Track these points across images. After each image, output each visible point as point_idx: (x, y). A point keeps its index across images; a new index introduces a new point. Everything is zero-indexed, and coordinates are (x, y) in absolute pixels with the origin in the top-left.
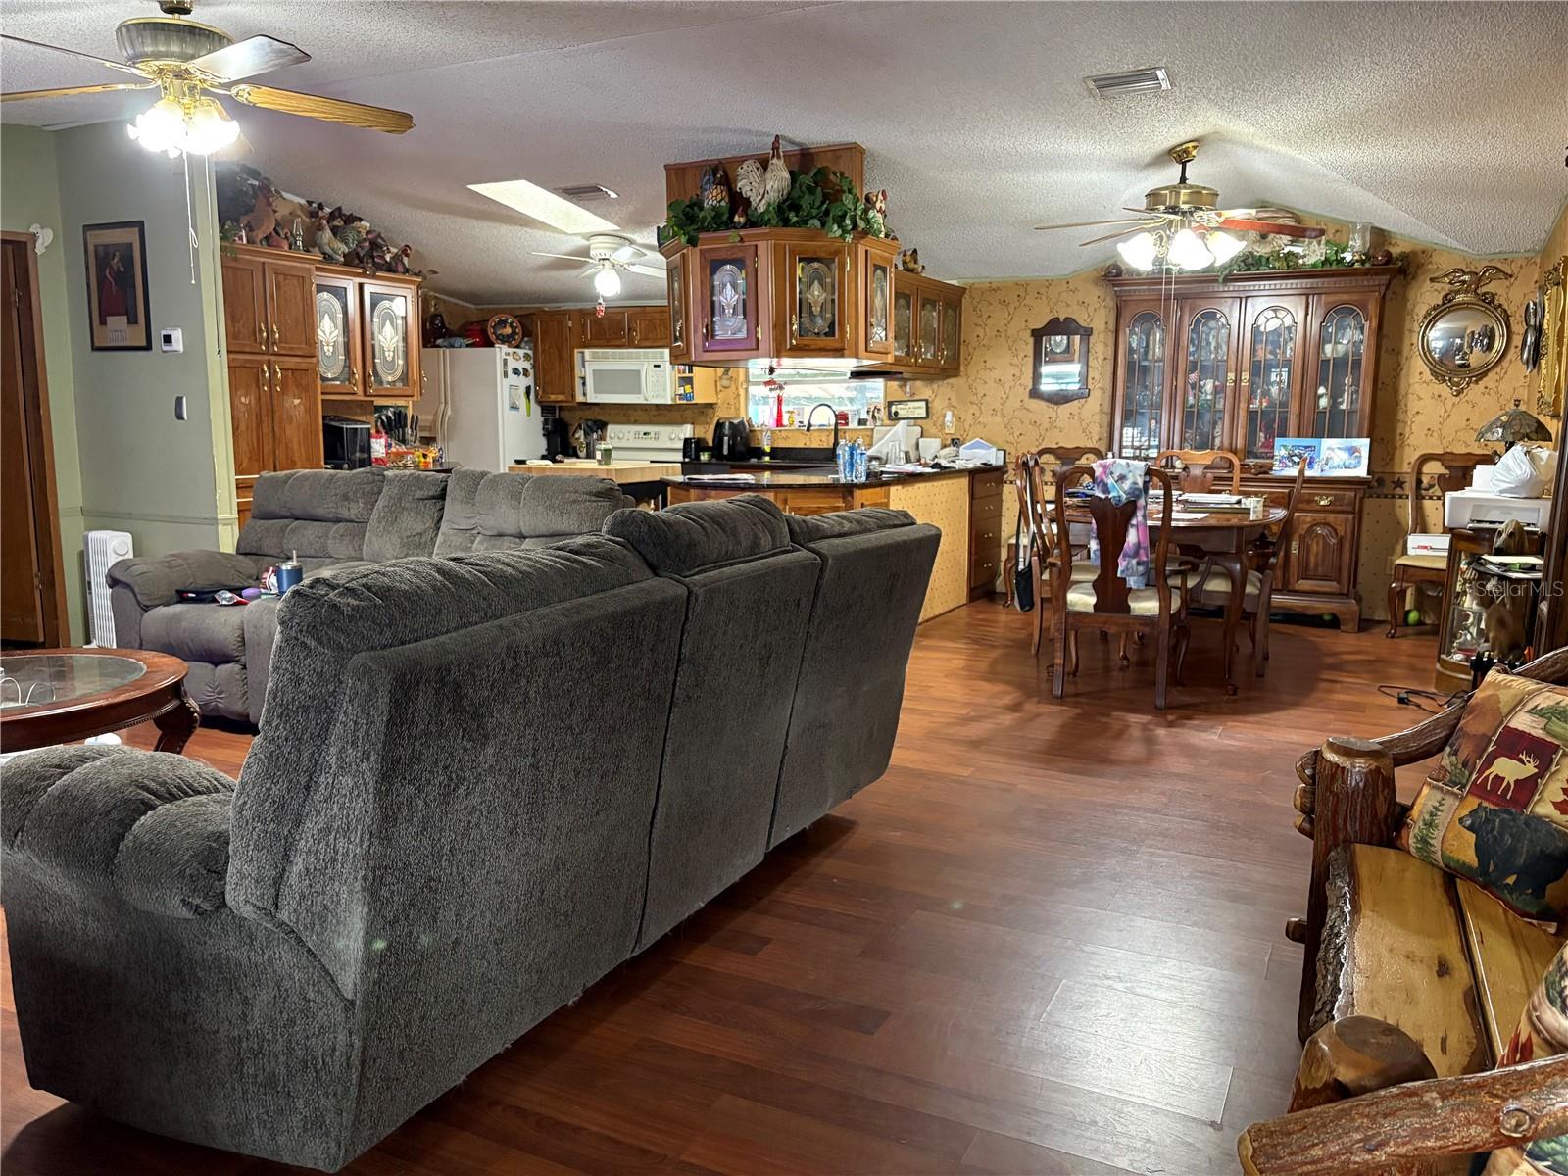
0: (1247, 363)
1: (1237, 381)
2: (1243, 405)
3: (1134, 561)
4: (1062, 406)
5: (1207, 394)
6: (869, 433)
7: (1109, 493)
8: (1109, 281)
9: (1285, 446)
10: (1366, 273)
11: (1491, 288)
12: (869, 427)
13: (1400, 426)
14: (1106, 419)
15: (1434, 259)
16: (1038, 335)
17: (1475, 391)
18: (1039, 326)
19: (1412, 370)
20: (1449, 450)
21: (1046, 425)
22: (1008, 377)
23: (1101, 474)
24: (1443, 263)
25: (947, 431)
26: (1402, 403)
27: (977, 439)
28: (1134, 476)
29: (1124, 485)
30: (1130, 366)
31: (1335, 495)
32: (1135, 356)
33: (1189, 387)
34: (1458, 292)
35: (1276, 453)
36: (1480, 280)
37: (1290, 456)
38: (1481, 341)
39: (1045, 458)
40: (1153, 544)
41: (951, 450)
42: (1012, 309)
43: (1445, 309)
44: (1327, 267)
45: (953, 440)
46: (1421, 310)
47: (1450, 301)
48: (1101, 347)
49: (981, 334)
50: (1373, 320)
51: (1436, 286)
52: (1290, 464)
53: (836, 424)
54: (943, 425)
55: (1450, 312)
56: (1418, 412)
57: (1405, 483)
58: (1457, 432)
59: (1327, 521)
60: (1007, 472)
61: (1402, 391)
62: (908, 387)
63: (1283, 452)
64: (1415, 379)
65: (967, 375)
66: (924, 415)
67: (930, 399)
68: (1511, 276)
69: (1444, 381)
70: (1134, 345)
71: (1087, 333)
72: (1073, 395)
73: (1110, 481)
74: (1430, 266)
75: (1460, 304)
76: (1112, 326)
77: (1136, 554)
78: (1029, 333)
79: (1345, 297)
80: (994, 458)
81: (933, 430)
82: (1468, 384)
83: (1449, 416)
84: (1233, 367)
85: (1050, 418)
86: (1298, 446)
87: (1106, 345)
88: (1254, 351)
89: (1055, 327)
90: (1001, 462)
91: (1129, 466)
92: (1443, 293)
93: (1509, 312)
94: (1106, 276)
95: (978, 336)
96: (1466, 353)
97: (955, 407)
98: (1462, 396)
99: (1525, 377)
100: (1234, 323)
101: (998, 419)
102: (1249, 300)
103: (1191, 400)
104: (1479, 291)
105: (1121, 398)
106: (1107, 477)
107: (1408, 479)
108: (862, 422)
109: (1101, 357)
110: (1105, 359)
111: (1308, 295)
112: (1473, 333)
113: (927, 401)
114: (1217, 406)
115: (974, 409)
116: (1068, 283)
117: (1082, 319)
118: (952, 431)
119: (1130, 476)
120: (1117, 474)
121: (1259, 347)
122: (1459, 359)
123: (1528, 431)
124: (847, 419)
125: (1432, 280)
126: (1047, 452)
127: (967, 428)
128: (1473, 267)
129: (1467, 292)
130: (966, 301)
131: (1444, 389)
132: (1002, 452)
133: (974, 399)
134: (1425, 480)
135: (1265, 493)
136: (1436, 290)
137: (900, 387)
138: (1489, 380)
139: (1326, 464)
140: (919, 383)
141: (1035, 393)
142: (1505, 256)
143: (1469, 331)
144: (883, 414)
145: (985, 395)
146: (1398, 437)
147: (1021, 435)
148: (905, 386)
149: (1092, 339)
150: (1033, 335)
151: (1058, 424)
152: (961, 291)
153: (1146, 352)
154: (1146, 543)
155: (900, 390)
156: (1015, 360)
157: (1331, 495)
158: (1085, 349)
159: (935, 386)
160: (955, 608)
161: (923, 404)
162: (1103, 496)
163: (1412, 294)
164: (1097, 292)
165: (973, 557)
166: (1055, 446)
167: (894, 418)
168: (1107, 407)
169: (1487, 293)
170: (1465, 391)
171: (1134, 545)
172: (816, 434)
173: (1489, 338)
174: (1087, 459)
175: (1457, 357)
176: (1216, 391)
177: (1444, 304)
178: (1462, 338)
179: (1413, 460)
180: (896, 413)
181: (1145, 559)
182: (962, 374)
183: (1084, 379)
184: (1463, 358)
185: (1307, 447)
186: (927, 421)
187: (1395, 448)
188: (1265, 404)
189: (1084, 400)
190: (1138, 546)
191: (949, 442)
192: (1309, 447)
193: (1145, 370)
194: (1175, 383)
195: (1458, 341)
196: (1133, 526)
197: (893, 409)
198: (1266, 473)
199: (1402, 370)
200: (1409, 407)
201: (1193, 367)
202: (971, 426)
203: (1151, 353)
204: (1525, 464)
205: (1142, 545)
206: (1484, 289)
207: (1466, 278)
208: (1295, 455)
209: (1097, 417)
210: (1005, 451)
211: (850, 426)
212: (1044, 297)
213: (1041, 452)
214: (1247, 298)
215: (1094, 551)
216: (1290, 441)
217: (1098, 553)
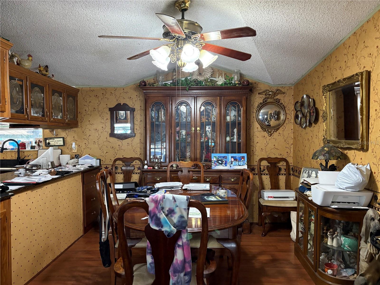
0: (198, 123)
1: (196, 130)
2: (198, 140)
3: (182, 275)
4: (124, 140)
5: (183, 136)
6: (36, 153)
7: (162, 227)
8: (141, 88)
9: (215, 157)
10: (241, 88)
11: (278, 97)
12: (36, 150)
13: (252, 147)
14: (143, 146)
15: (259, 86)
16: (112, 110)
17: (276, 135)
18: (112, 106)
19: (254, 126)
20: (269, 157)
21: (117, 148)
22: (99, 127)
23: (154, 209)
24: (262, 88)
25: (73, 151)
26: (252, 139)
27: (87, 155)
28: (181, 211)
29: (173, 218)
30: (152, 124)
31: (236, 177)
32: (154, 120)
33: (176, 133)
34: (268, 98)
35: (212, 160)
36: (275, 94)
37: (218, 161)
38: (275, 117)
39: (118, 162)
40: (194, 259)
41: (75, 160)
42: (100, 99)
43: (264, 104)
44: (226, 86)
45: (76, 155)
46: (256, 104)
47: (266, 101)
48: (139, 116)
49: (87, 109)
50: (244, 107)
51: (261, 96)
52: (218, 164)
53: (19, 149)
54: (71, 149)
55: (266, 105)
56: (257, 142)
57: (255, 169)
58: (271, 150)
59: (235, 188)
60: (102, 169)
61: (252, 135)
62: (54, 132)
63: (215, 159)
64: (255, 130)
65: (81, 127)
66: (62, 144)
67: (65, 137)
68: (285, 93)
69: (266, 131)
70: (153, 115)
71: (133, 110)
72: (128, 136)
73: (162, 216)
74: (258, 88)
75: (269, 103)
76: (143, 107)
77: (184, 268)
78: (108, 109)
79: (233, 98)
80: (95, 163)
81: (67, 151)
82: (274, 132)
83: (268, 144)
84: (193, 125)
85: (119, 145)
86: (220, 157)
87: (141, 116)
88: (201, 118)
89: (120, 107)
90: (98, 165)
91: (175, 201)
92: (263, 99)
93: (285, 106)
94: (139, 86)
95: (86, 110)
96: (269, 121)
97: (77, 141)
98: (272, 136)
99: (292, 129)
100: (193, 107)
101: (96, 146)
102: (198, 98)
103: (177, 138)
104: (274, 98)
105: (149, 138)
106: (159, 212)
107: (256, 167)
108: (33, 147)
109: (139, 120)
110: (141, 121)
111: (220, 97)
112: (271, 113)
113: (63, 138)
114: (188, 141)
115: (85, 141)
116: (123, 89)
117: (130, 104)
118: (76, 151)
119: (177, 210)
120: (167, 209)
121: (202, 117)
122: (267, 123)
123: (339, 155)
124: (25, 146)
125: (259, 94)
126: (118, 160)
127: (83, 150)
128: (272, 89)
129: (271, 98)
130: (79, 94)
131: (265, 134)
132: (99, 160)
133: (85, 137)
134: (262, 168)
135: (210, 177)
136: (260, 97)
137: (51, 132)
138: (280, 130)
139: (232, 164)
140: (59, 130)
141: (112, 135)
142: (282, 86)
143: (269, 113)
144: (42, 144)
145: (90, 135)
146: (252, 152)
147: (107, 152)
148: (53, 131)
149: (135, 113)
150: (109, 110)
151: (122, 148)
152: (77, 91)
153: (158, 118)
154: (189, 259)
155: (51, 133)
156: (103, 121)
157: (235, 177)
158: (132, 117)
159: (67, 131)
160: (75, 241)
161: (62, 139)
162: (157, 228)
163: (252, 98)
164: (136, 93)
165: (85, 212)
166: (122, 157)
167: (48, 145)
168: (143, 141)
169: (277, 99)
170: (273, 134)
171: (181, 261)
172: (9, 153)
173: (277, 115)
174: (136, 162)
175: (266, 122)
176: (187, 134)
177: (264, 102)
178: (267, 115)
179: (257, 161)
180: (49, 143)
181: (189, 270)
182: (79, 126)
183: (133, 129)
184: (268, 123)
185: (224, 157)
186: (64, 147)
187: (251, 156)
188: (206, 140)
189: (133, 138)
190: (184, 261)
191: (74, 156)
192: (225, 157)
193: (158, 126)
194: (171, 131)
195: (266, 116)
196: (179, 246)
197: (47, 141)
198: (209, 168)
199: (251, 127)
200: (254, 141)
201: (178, 125)
202: (84, 149)
203: (160, 119)
204: (358, 174)
205: (187, 261)
206: (276, 97)
207: (270, 93)
208: (220, 160)
209: (139, 145)
210: (100, 160)
211: (27, 149)
212: (113, 95)
213: (116, 160)
214: (197, 97)
215: (150, 264)
216: (218, 155)
217: (153, 265)
